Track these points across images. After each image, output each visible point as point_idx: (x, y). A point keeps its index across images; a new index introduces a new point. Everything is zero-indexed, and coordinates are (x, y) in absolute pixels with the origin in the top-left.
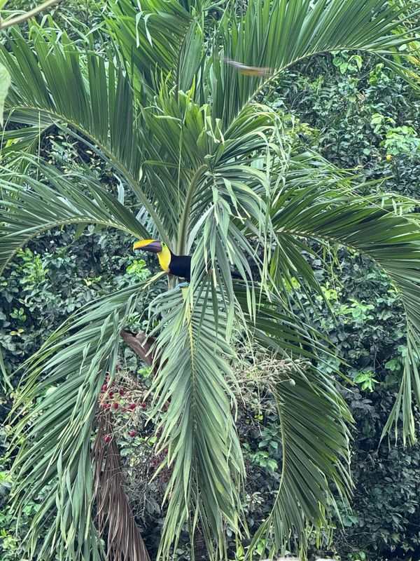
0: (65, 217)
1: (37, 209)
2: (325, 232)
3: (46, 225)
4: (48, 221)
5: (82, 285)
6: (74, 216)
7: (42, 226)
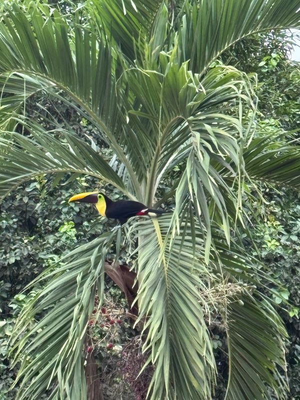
0: (47, 168)
1: (22, 161)
2: (271, 176)
3: (30, 174)
4: (32, 171)
5: (21, 243)
6: (55, 166)
7: (27, 175)
